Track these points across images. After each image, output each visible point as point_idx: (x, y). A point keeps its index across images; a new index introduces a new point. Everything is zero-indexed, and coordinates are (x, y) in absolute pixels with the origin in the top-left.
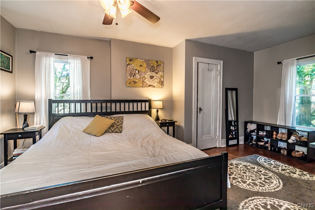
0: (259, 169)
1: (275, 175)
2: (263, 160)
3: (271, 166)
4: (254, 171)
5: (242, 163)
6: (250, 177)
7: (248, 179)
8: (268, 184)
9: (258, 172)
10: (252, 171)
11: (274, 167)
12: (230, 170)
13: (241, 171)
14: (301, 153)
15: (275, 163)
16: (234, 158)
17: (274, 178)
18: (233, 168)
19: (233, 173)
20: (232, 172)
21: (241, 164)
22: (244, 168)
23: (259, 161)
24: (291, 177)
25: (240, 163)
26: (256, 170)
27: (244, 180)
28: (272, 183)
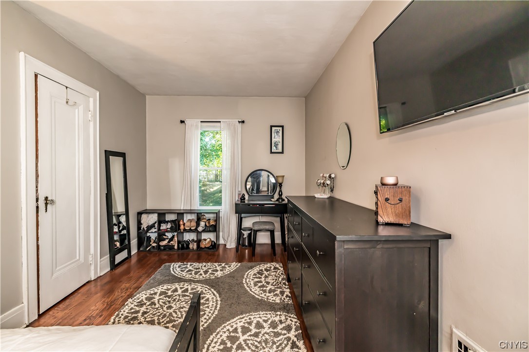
0: (183, 288)
1: (204, 286)
2: (178, 269)
3: (191, 274)
4: (179, 295)
5: (156, 291)
6: (182, 310)
7: (180, 316)
8: (206, 305)
9: (185, 294)
10: (178, 298)
11: (196, 273)
12: (145, 318)
13: (163, 309)
14: (209, 240)
15: (192, 267)
16: (138, 288)
17: (206, 291)
18: (147, 309)
19: (154, 320)
20: (150, 319)
21: (155, 294)
22: (165, 299)
23: (175, 273)
24: (218, 278)
25: (152, 292)
26: (180, 291)
27: (177, 322)
28: (208, 300)
